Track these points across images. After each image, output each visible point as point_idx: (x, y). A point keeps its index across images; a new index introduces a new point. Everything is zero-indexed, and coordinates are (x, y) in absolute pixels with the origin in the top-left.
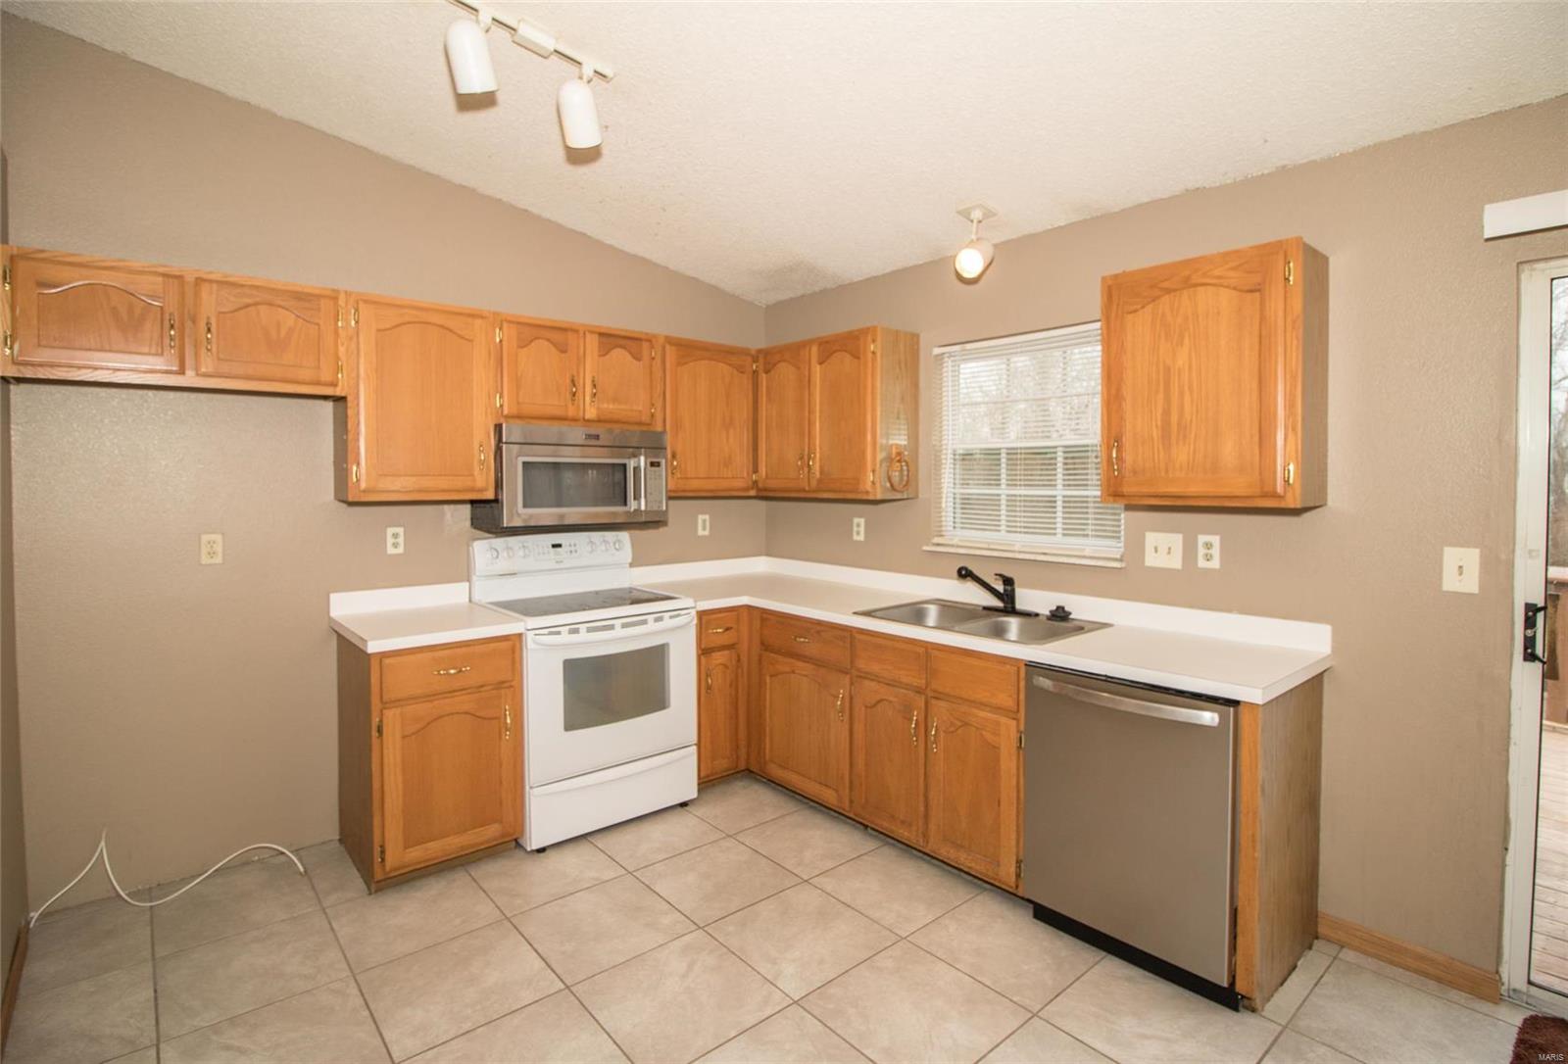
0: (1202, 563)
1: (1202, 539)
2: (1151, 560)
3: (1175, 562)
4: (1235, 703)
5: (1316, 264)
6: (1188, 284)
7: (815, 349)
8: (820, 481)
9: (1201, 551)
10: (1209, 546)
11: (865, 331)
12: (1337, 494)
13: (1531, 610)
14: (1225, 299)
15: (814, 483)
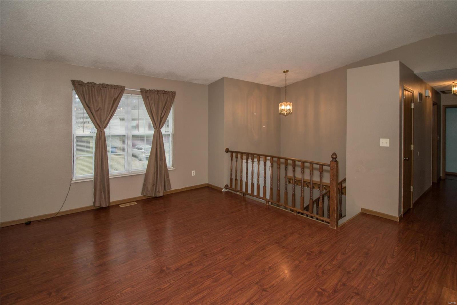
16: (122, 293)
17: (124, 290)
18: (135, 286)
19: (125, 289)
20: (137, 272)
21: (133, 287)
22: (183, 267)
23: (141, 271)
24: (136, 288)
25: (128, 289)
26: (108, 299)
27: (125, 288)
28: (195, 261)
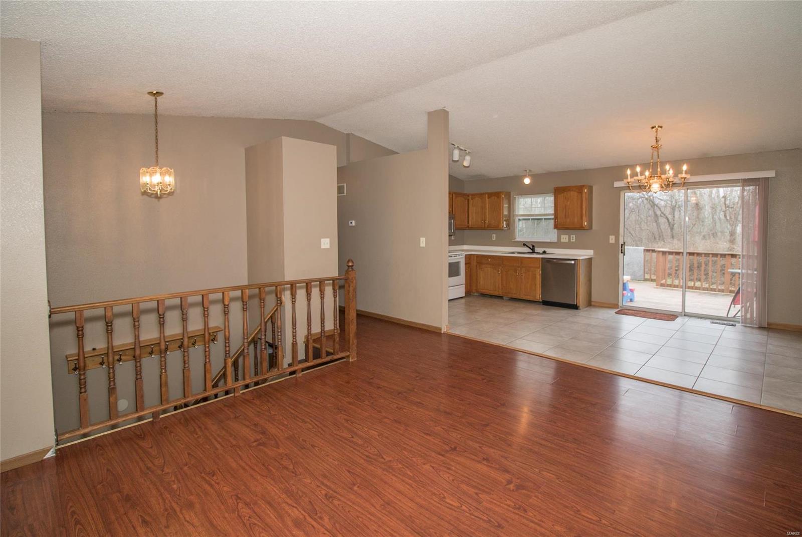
0: (572, 241)
1: (572, 236)
2: (562, 241)
3: (567, 241)
4: (577, 260)
5: (590, 189)
6: (569, 190)
7: (487, 195)
8: (488, 226)
9: (571, 238)
10: (573, 237)
11: (501, 192)
12: (594, 227)
13: (622, 245)
14: (576, 194)
15: (486, 226)
16: (598, 519)
17: (592, 519)
18: (575, 508)
19: (589, 518)
20: (540, 521)
21: (579, 511)
22: (497, 466)
23: (535, 516)
24: (576, 506)
25: (586, 515)
26: (623, 532)
27: (588, 520)
28: (476, 457)
